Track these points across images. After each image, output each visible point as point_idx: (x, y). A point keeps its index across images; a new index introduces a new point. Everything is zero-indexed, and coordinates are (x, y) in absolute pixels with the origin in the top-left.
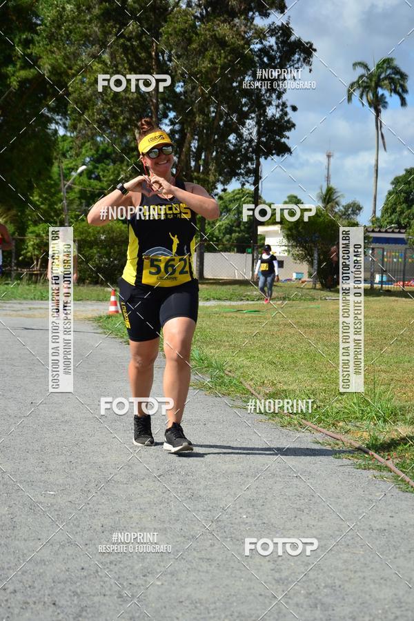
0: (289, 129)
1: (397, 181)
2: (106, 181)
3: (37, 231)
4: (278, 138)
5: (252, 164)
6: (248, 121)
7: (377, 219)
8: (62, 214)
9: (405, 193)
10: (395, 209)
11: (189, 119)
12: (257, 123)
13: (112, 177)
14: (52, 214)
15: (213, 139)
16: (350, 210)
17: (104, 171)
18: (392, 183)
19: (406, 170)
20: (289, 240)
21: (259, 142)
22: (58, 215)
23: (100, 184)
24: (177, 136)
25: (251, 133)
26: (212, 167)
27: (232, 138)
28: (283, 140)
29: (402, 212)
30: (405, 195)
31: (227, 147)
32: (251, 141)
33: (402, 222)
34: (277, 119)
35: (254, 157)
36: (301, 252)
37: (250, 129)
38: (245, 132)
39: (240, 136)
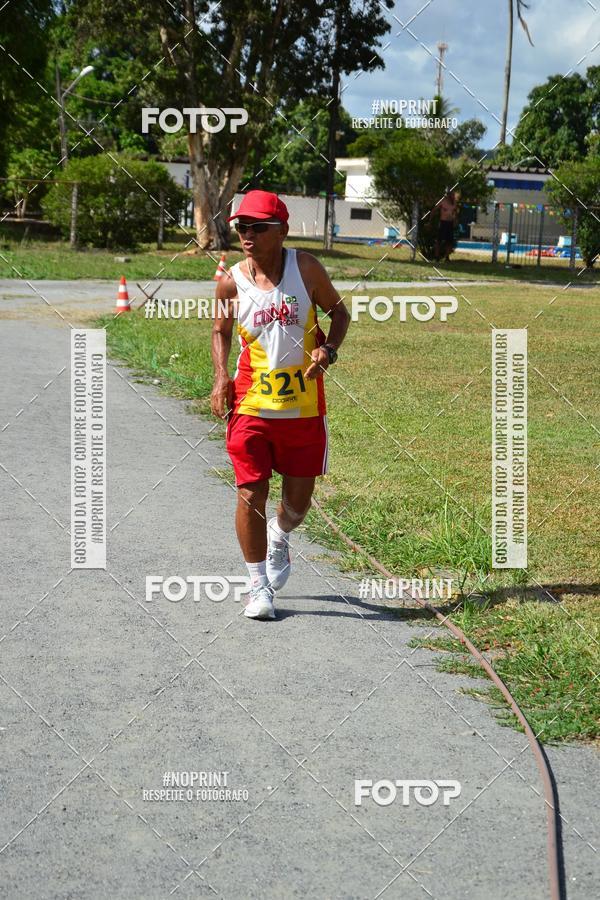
0: (382, 33)
1: (536, 94)
2: (122, 83)
3: (22, 160)
4: (365, 45)
5: (327, 82)
6: (323, 20)
7: (507, 148)
8: (57, 134)
9: (546, 111)
10: (533, 134)
11: (238, 16)
12: (335, 22)
13: (130, 78)
14: (44, 134)
15: (272, 45)
16: (469, 131)
17: (119, 69)
18: (530, 97)
19: (550, 79)
20: (379, 191)
21: (339, 50)
22: (52, 136)
23: (113, 87)
24: (221, 39)
25: (326, 37)
26: (270, 85)
27: (300, 43)
28: (372, 48)
29: (543, 139)
30: (548, 115)
31: (291, 57)
32: (327, 48)
33: (542, 153)
34: (366, 18)
35: (331, 72)
36: (395, 207)
37: (327, 30)
38: (319, 35)
39: (311, 40)
